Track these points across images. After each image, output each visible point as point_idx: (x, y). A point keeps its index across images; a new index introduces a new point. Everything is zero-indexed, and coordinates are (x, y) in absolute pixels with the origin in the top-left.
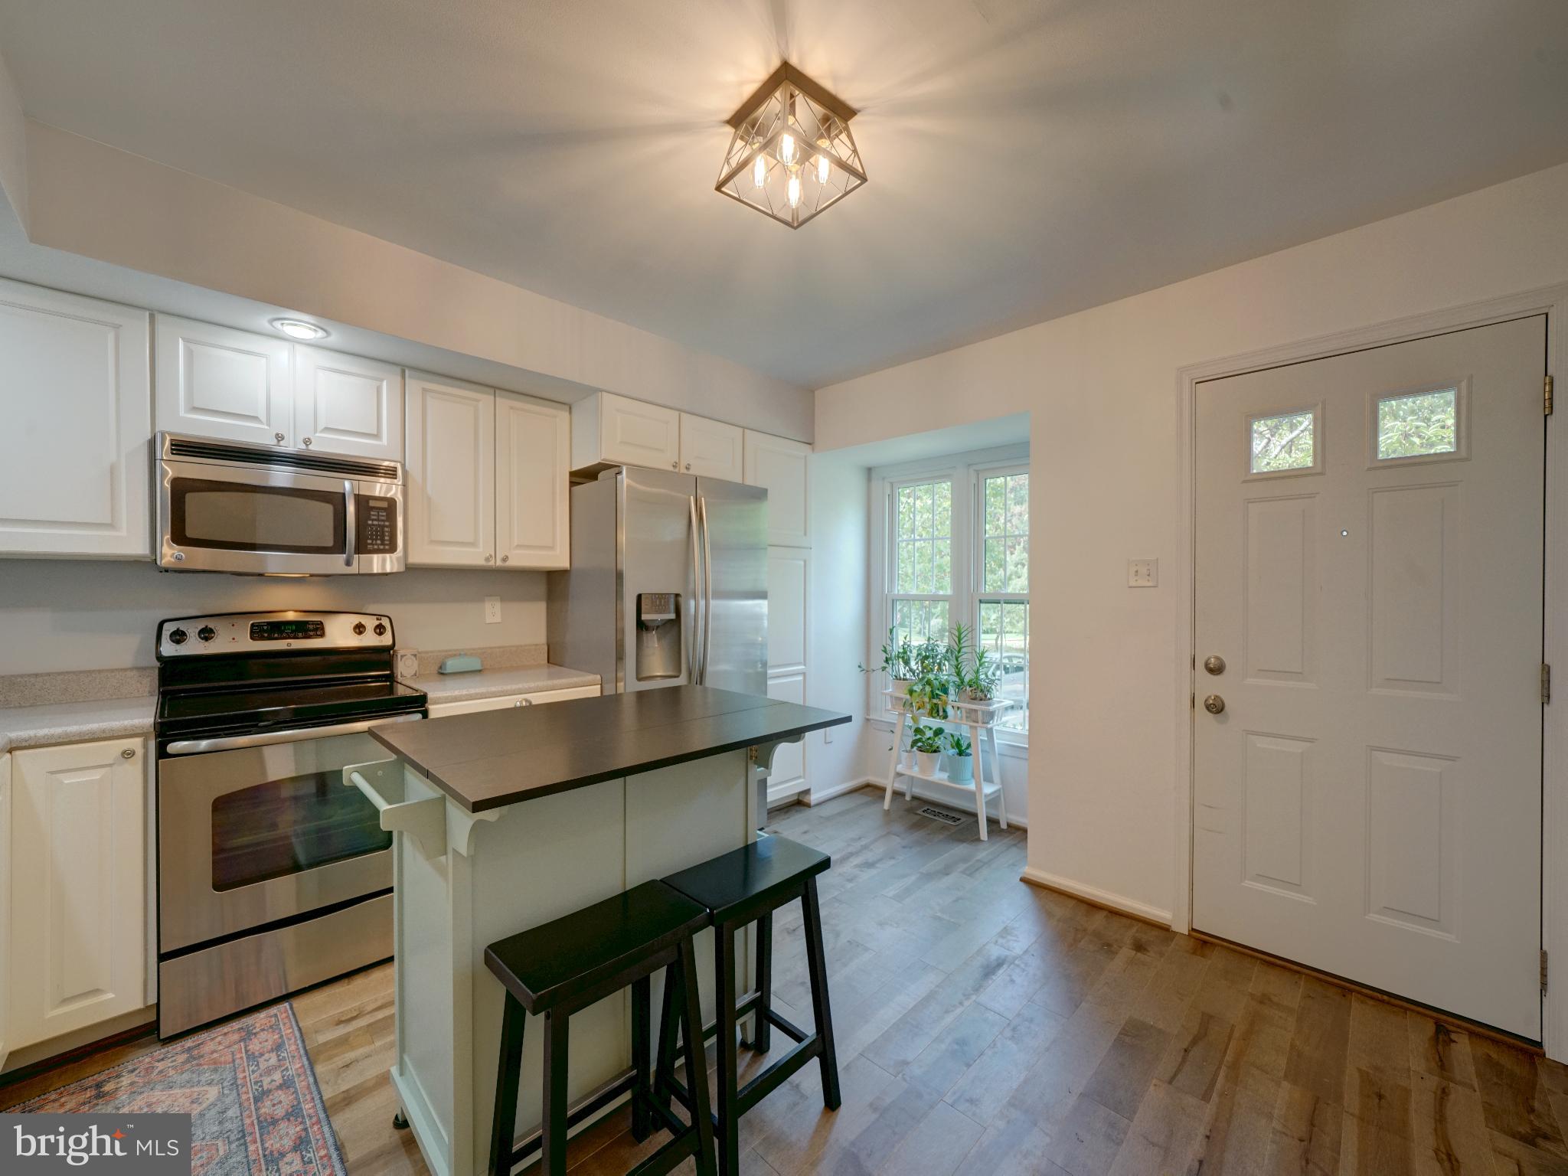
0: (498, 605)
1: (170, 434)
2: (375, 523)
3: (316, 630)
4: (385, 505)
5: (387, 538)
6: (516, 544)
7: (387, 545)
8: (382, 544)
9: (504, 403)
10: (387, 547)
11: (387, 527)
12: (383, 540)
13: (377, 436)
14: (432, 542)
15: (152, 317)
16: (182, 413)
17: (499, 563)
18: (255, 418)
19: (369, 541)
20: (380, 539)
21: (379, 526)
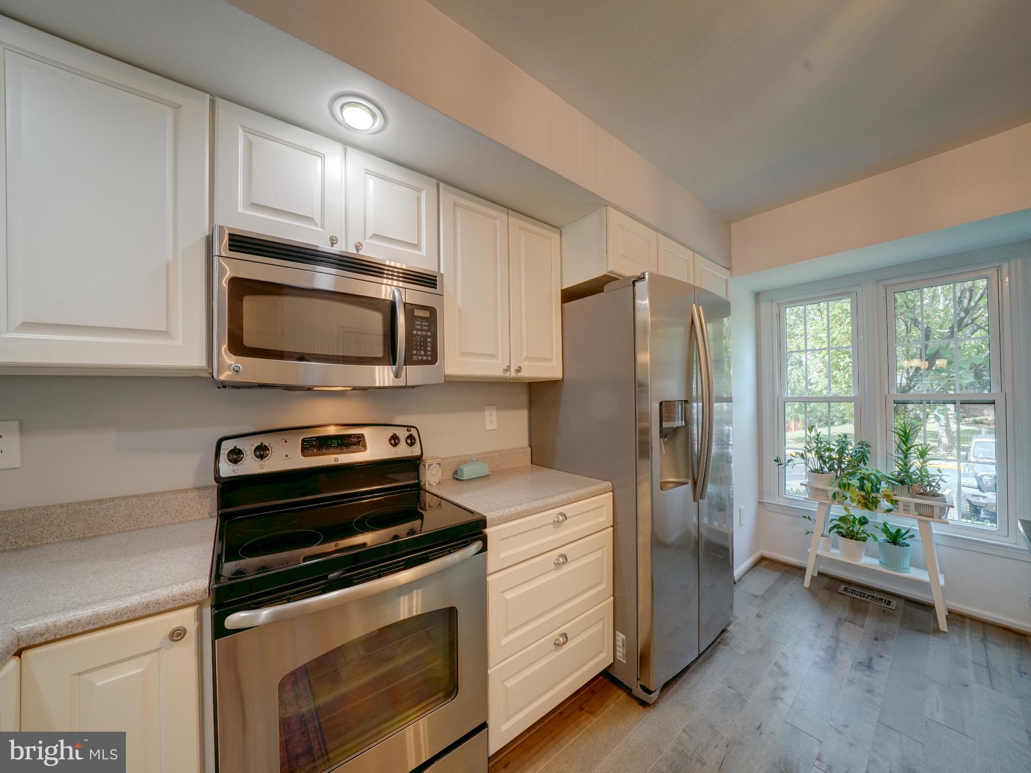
0: (495, 413)
1: (228, 228)
2: (419, 333)
3: (358, 443)
4: (426, 314)
5: (429, 349)
6: (525, 356)
7: (429, 356)
8: (426, 355)
9: (516, 222)
10: (429, 358)
11: (429, 337)
12: (426, 351)
13: (417, 246)
14: (463, 354)
15: (212, 103)
16: (240, 209)
17: (513, 374)
18: (310, 219)
19: (415, 352)
20: (423, 350)
21: (422, 336)
